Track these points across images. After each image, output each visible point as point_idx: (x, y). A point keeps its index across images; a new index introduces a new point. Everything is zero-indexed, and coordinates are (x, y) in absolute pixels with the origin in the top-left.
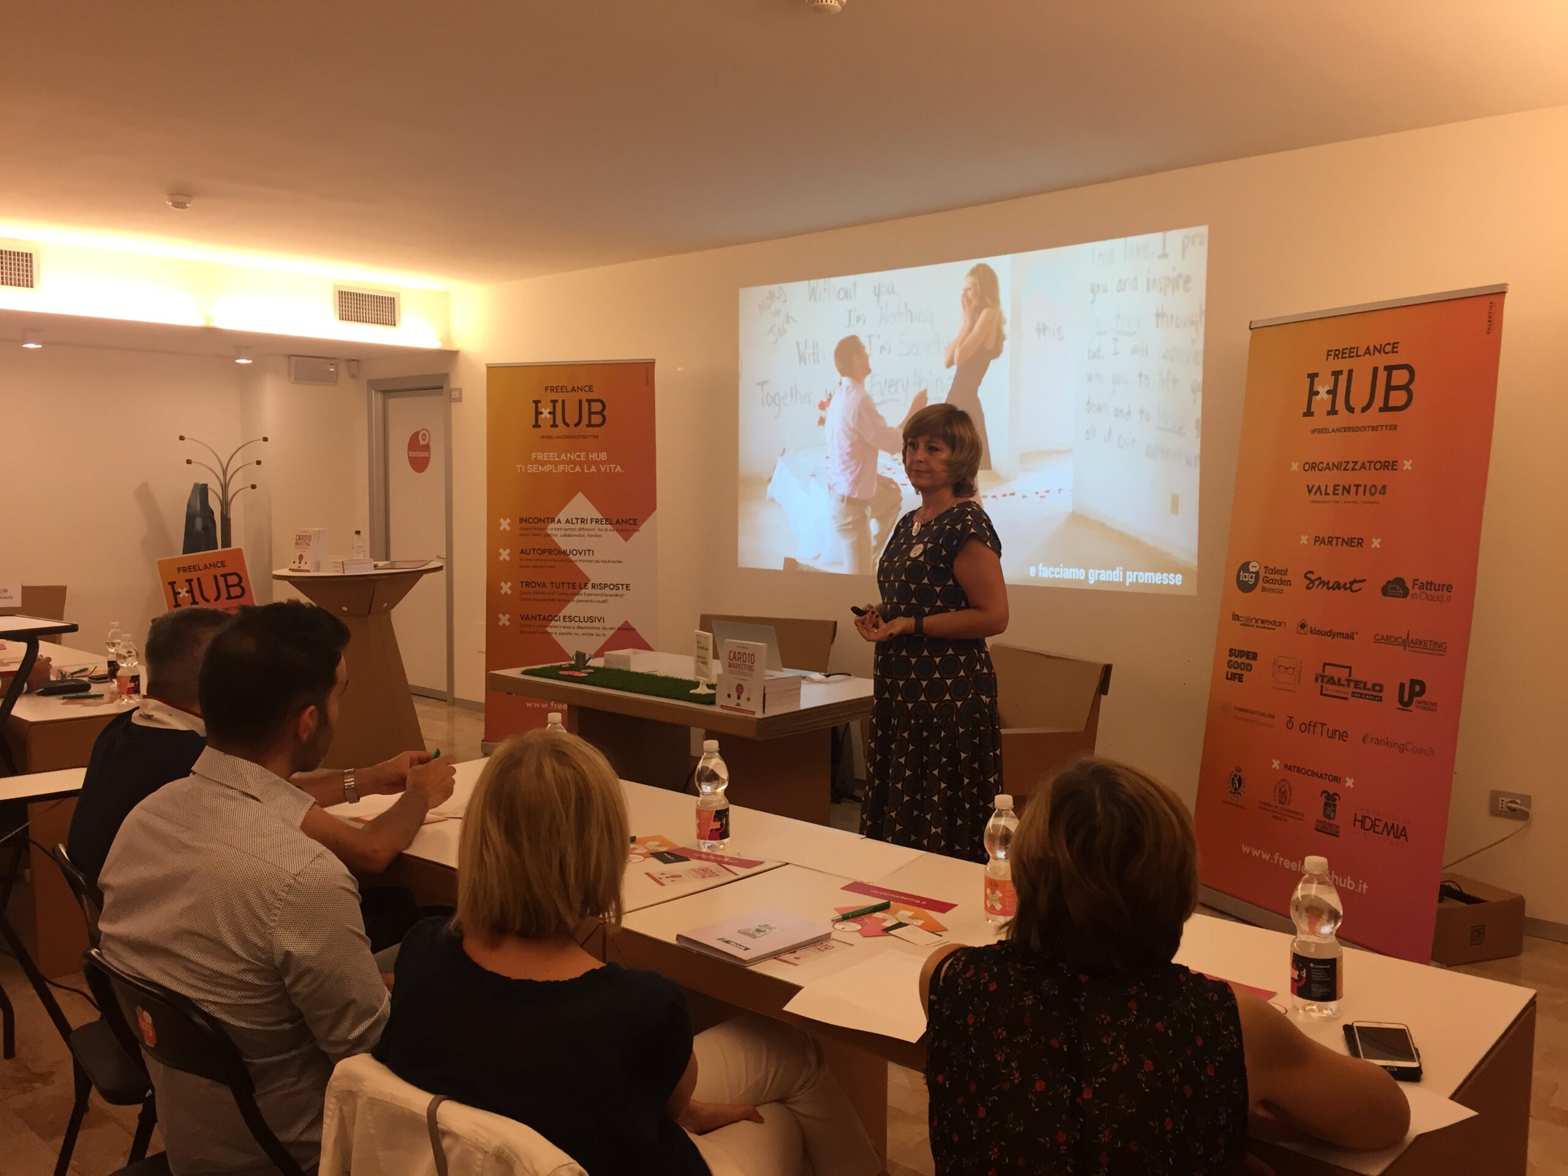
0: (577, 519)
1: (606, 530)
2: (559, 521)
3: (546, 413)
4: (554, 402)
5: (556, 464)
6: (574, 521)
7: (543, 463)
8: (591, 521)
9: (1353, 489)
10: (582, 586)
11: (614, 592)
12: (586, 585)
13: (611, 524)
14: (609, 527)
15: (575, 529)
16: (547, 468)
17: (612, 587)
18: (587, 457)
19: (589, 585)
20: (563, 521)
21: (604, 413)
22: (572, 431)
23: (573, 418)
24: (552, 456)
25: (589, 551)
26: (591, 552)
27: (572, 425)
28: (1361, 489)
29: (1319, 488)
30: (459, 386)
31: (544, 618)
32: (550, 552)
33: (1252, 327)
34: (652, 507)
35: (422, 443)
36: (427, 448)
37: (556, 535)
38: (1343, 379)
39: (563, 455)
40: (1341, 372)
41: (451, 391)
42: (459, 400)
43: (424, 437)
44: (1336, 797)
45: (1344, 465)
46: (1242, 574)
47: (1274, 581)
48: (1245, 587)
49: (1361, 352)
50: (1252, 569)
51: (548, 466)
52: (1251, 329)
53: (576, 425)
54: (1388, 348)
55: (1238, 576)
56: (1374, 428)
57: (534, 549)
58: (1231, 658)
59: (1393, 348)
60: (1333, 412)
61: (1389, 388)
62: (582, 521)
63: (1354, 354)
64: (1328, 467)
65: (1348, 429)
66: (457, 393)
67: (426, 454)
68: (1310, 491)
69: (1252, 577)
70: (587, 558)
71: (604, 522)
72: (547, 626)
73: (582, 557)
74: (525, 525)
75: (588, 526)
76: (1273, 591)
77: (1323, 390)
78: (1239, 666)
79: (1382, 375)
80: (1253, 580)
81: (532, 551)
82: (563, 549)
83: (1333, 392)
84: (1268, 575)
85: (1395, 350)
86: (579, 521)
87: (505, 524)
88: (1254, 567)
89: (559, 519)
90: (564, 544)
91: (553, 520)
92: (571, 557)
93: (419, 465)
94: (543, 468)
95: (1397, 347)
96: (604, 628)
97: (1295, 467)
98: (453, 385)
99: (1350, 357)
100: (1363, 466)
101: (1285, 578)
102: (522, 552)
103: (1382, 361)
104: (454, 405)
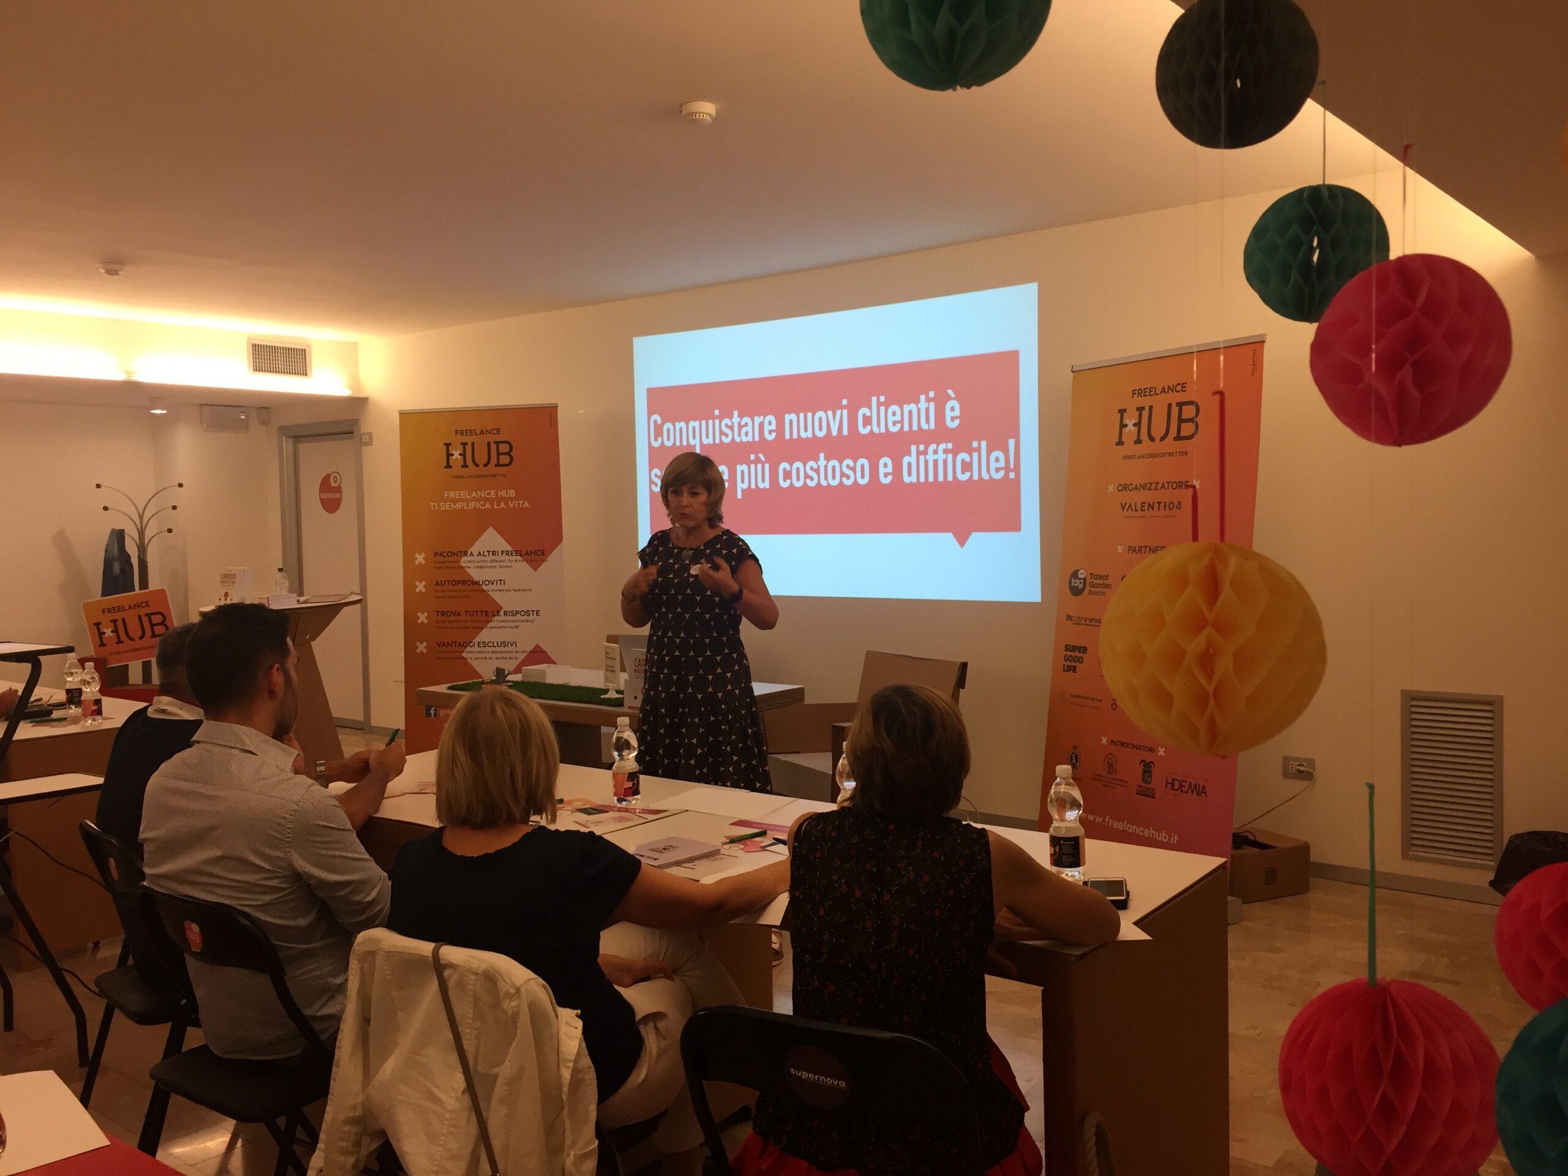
0: (489, 552)
1: (516, 561)
2: (472, 554)
3: (456, 454)
4: (464, 444)
5: (467, 501)
6: (486, 554)
7: (455, 501)
8: (502, 553)
9: (1156, 506)
10: (495, 613)
11: (525, 618)
12: (498, 612)
13: (521, 555)
14: (519, 558)
15: (486, 562)
16: (459, 506)
17: (523, 613)
18: (497, 493)
19: (502, 613)
20: (475, 554)
21: (511, 453)
22: (482, 470)
23: (481, 458)
24: (463, 494)
25: (501, 580)
26: (502, 582)
27: (481, 465)
28: (1162, 505)
29: (1130, 506)
30: (367, 431)
31: (460, 645)
32: (463, 583)
33: (1074, 370)
34: (557, 539)
35: (333, 484)
36: (338, 490)
37: (469, 567)
38: (1145, 413)
39: (474, 493)
40: (1143, 408)
41: (361, 435)
42: (370, 443)
43: (335, 479)
44: (1152, 764)
45: (1148, 486)
46: (1072, 580)
47: (1098, 586)
48: (1076, 592)
49: (1158, 391)
50: (1080, 576)
51: (460, 503)
52: (1073, 372)
53: (485, 465)
54: (1179, 388)
55: (1070, 582)
56: (1171, 454)
57: (448, 581)
58: (1066, 653)
59: (1183, 387)
60: (1138, 441)
61: (1181, 421)
62: (493, 554)
63: (1153, 393)
64: (1136, 488)
65: (1152, 456)
66: (367, 437)
67: (338, 496)
68: (1123, 509)
69: (1080, 583)
70: (499, 587)
71: (514, 554)
72: (463, 652)
73: (495, 587)
74: (439, 558)
75: (499, 558)
76: (1097, 593)
77: (1130, 422)
78: (1073, 659)
79: (1175, 410)
80: (1082, 585)
81: (447, 583)
82: (476, 579)
83: (1138, 425)
84: (1093, 580)
85: (1184, 389)
86: (491, 553)
87: (420, 559)
88: (1082, 574)
89: (471, 552)
90: (476, 575)
91: (466, 554)
92: (484, 587)
93: (331, 505)
94: (455, 505)
95: (1185, 387)
96: (516, 652)
97: (1111, 488)
98: (363, 431)
99: (1150, 395)
100: (1163, 487)
101: (1106, 582)
102: (437, 583)
103: (1175, 398)
104: (364, 448)
